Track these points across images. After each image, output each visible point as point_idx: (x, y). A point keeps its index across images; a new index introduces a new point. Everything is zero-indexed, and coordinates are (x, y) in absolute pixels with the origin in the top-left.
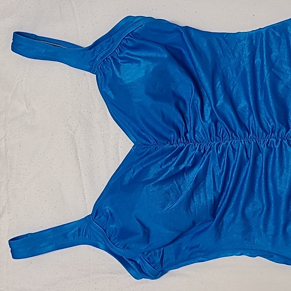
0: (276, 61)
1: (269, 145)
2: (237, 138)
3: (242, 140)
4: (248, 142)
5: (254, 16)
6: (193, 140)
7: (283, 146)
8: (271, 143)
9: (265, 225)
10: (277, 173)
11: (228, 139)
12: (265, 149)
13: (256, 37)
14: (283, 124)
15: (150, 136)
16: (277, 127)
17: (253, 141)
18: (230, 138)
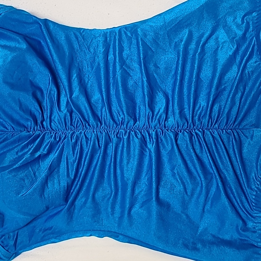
0: (127, 59)
1: (118, 136)
2: (90, 128)
3: (95, 130)
4: (100, 132)
5: (109, 15)
6: (49, 129)
7: (131, 137)
8: (120, 133)
9: (113, 208)
10: (125, 161)
11: (82, 128)
12: (115, 140)
13: (110, 34)
14: (131, 117)
15: (7, 123)
16: (126, 120)
17: (104, 131)
18: (84, 128)
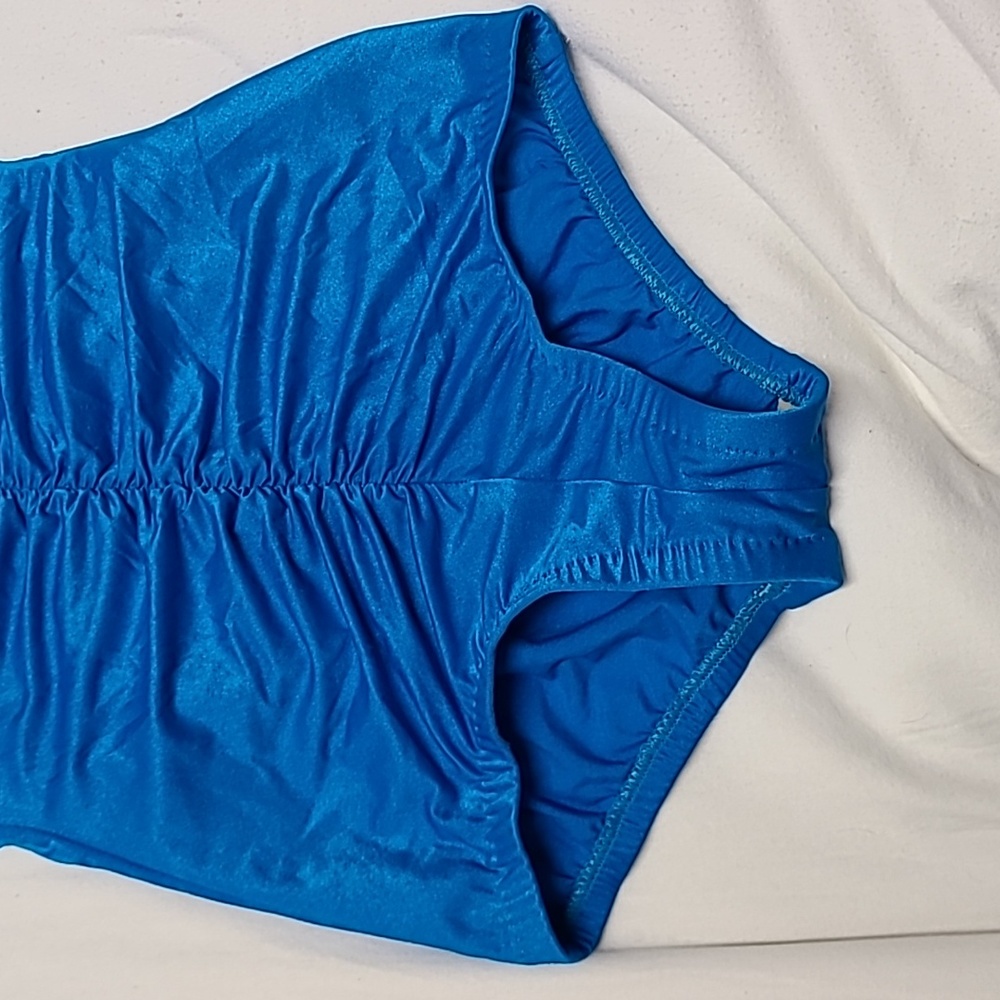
0: (83, 255)
1: (48, 509)
5: (35, 113)
7: (89, 511)
8: (54, 501)
9: (31, 750)
10: (68, 594)
12: (36, 522)
13: (29, 177)
14: (89, 447)
16: (73, 456)
17: (5, 494)
